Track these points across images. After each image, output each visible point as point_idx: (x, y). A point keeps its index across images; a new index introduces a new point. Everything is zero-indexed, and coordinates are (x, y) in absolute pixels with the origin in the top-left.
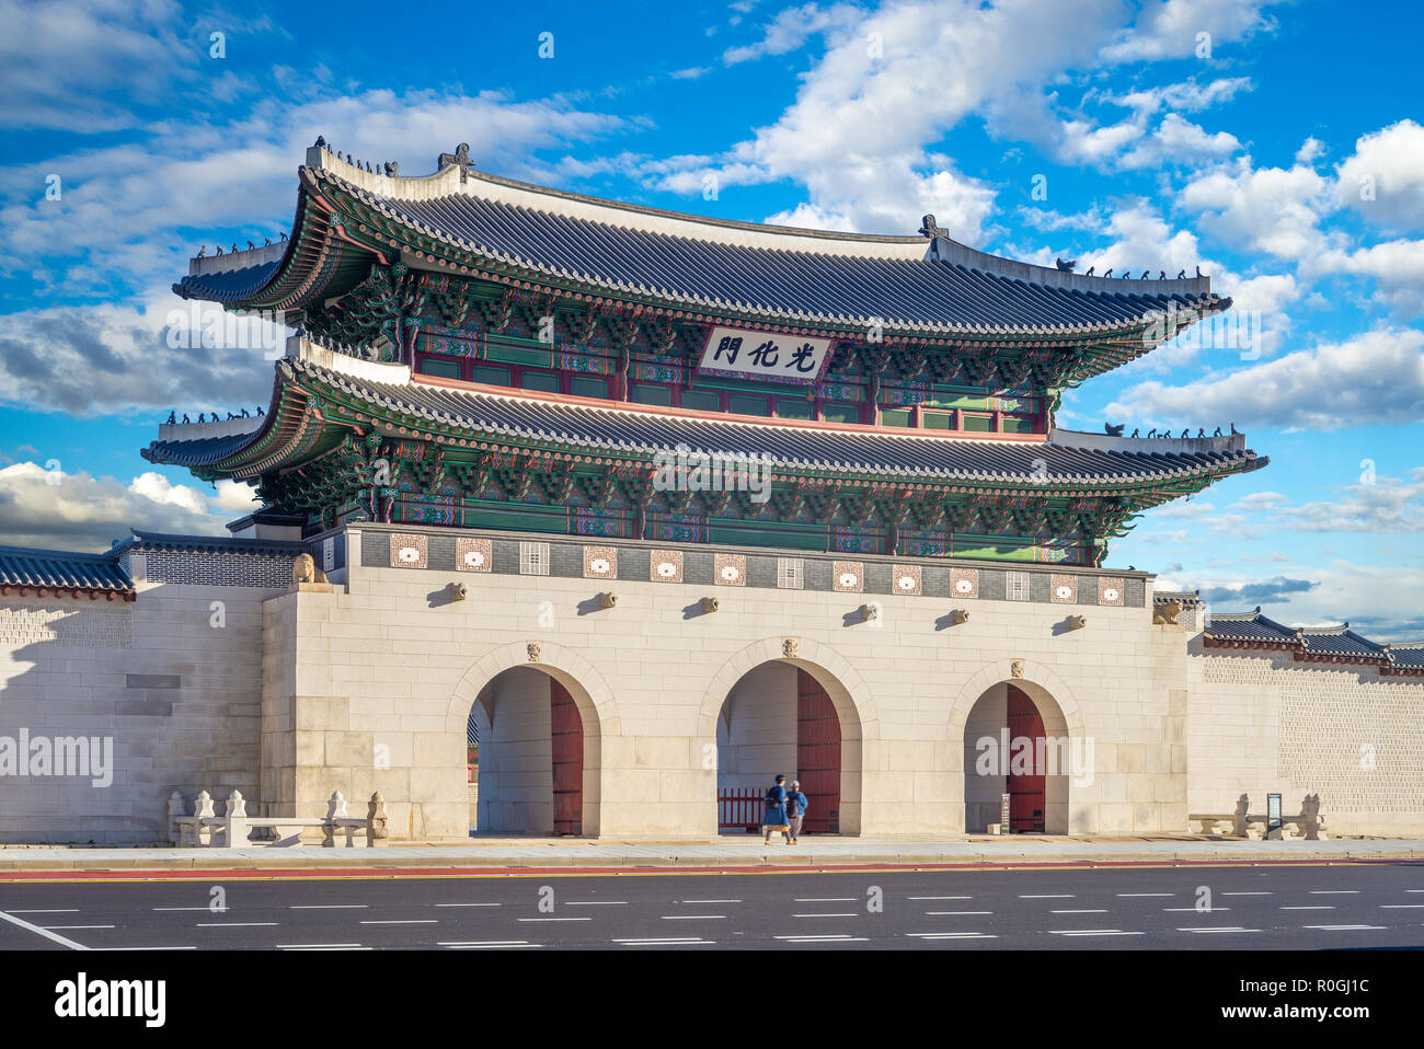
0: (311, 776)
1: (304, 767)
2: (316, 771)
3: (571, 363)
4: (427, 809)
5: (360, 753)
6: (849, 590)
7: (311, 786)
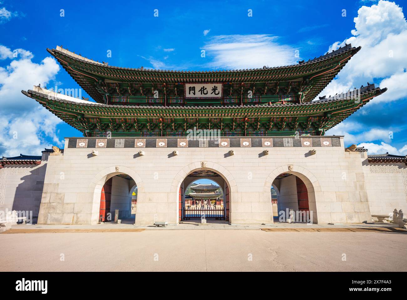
0: (44, 206)
1: (43, 203)
2: (46, 204)
3: (151, 101)
4: (79, 215)
5: (60, 199)
6: (224, 147)
7: (44, 209)
